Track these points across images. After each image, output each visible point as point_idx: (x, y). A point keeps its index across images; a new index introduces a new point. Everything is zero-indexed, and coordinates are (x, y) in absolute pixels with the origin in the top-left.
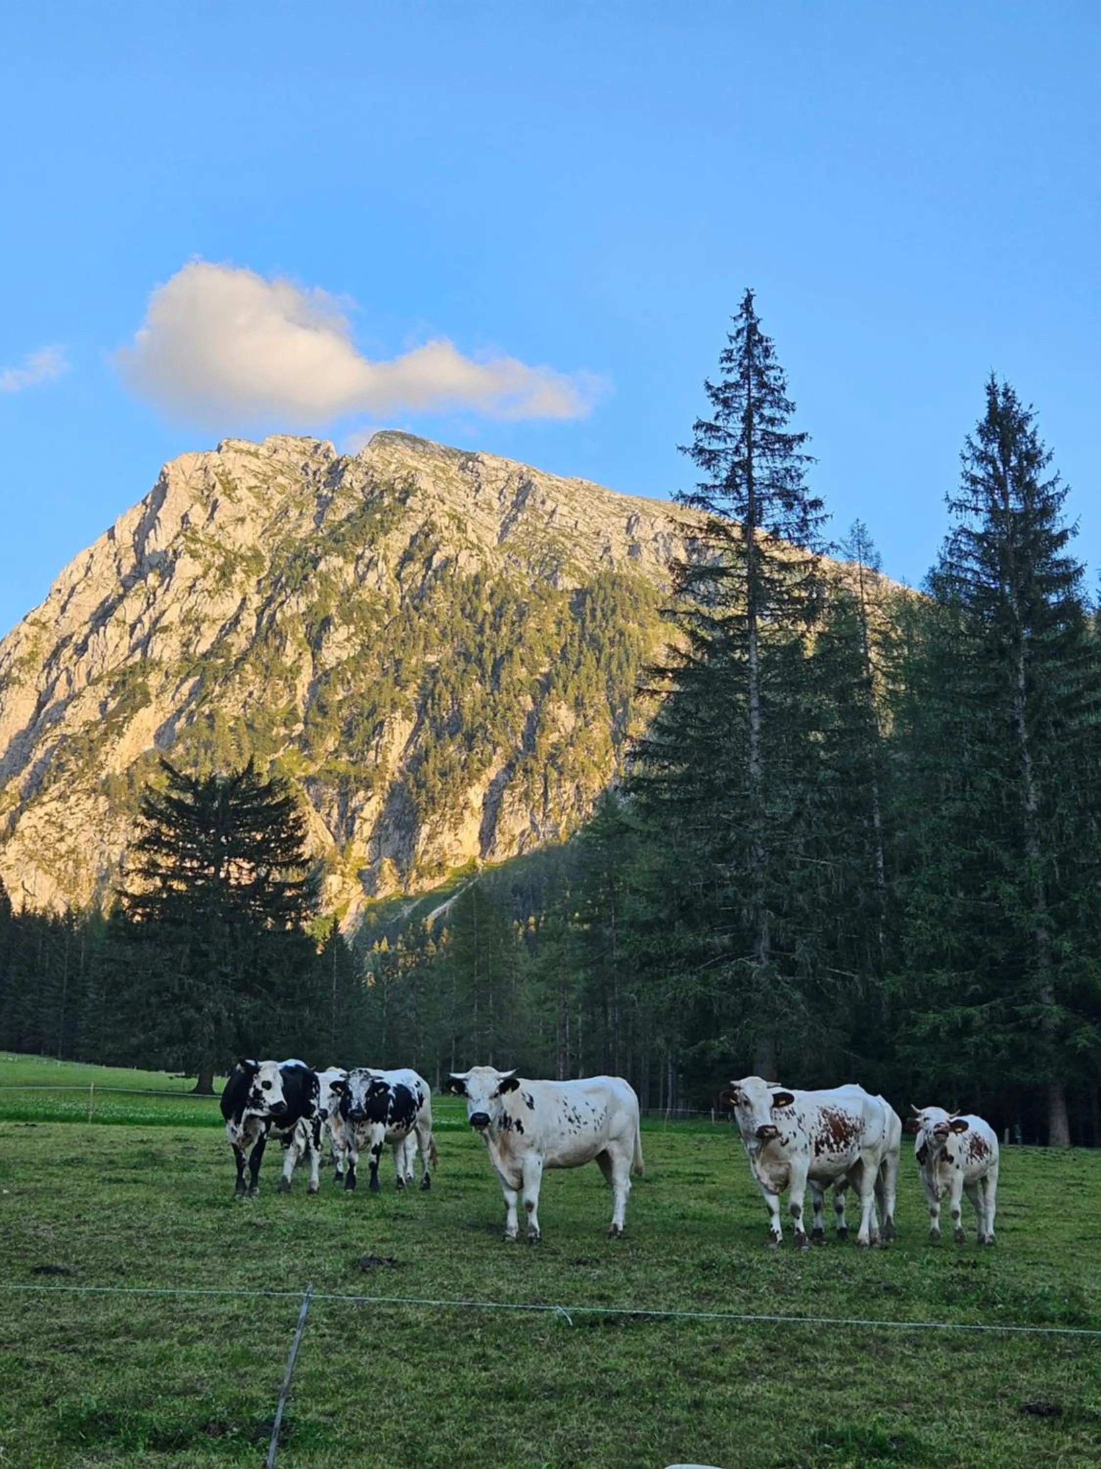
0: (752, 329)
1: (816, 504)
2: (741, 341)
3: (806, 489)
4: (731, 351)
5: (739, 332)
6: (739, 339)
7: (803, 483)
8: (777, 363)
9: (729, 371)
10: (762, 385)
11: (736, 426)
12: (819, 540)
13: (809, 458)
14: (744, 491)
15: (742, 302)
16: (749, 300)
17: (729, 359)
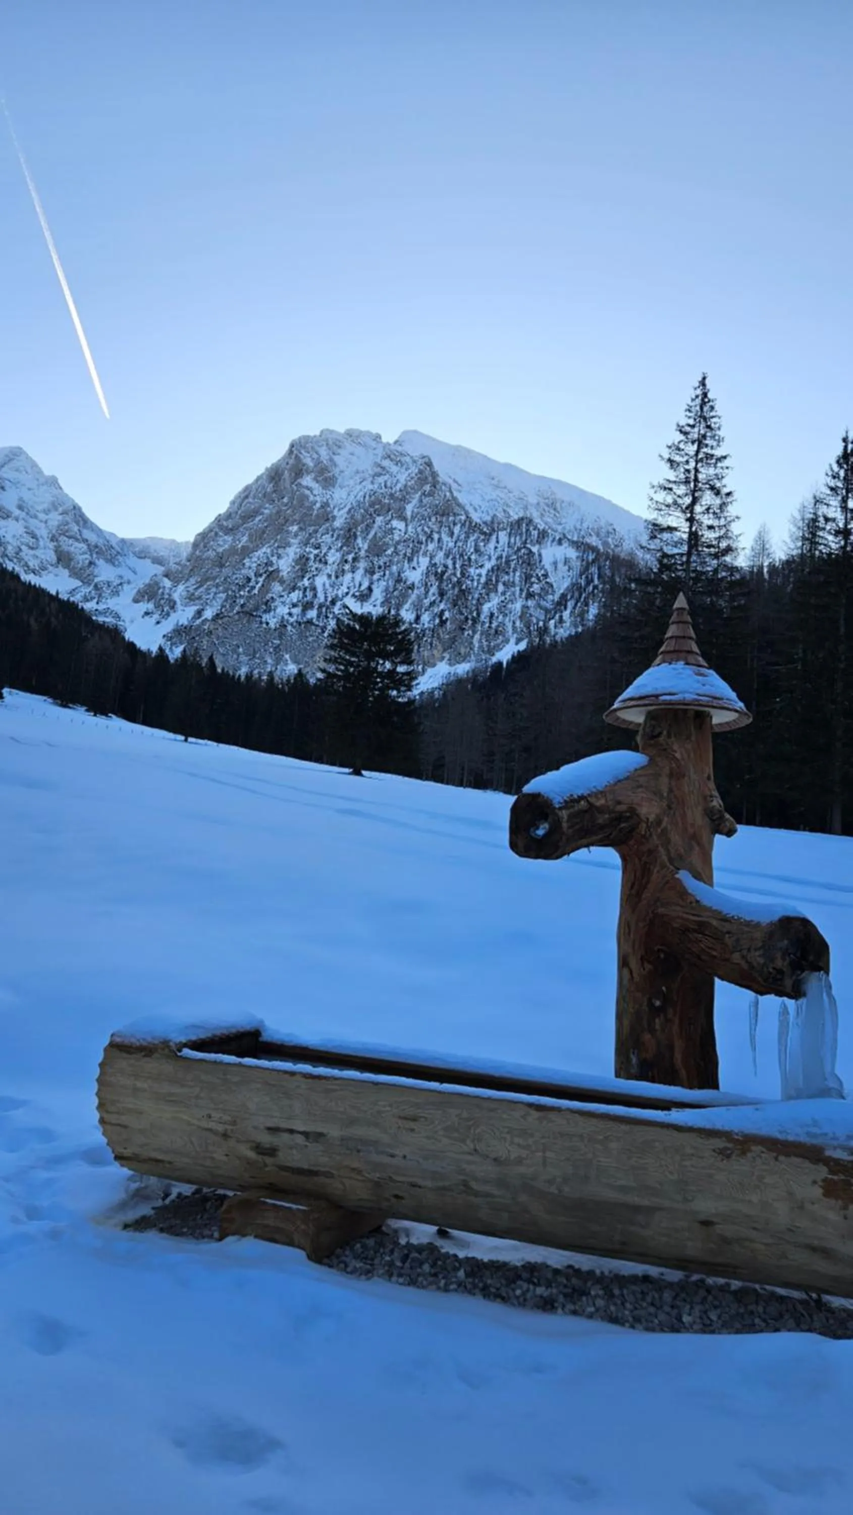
0: (705, 395)
1: (729, 494)
2: (698, 401)
3: (725, 486)
4: (691, 407)
5: (697, 397)
6: (697, 400)
7: (724, 481)
8: (718, 413)
9: (690, 417)
10: (709, 427)
11: (692, 449)
12: (728, 514)
13: (727, 468)
14: (692, 485)
15: (700, 379)
16: (704, 378)
17: (690, 411)
